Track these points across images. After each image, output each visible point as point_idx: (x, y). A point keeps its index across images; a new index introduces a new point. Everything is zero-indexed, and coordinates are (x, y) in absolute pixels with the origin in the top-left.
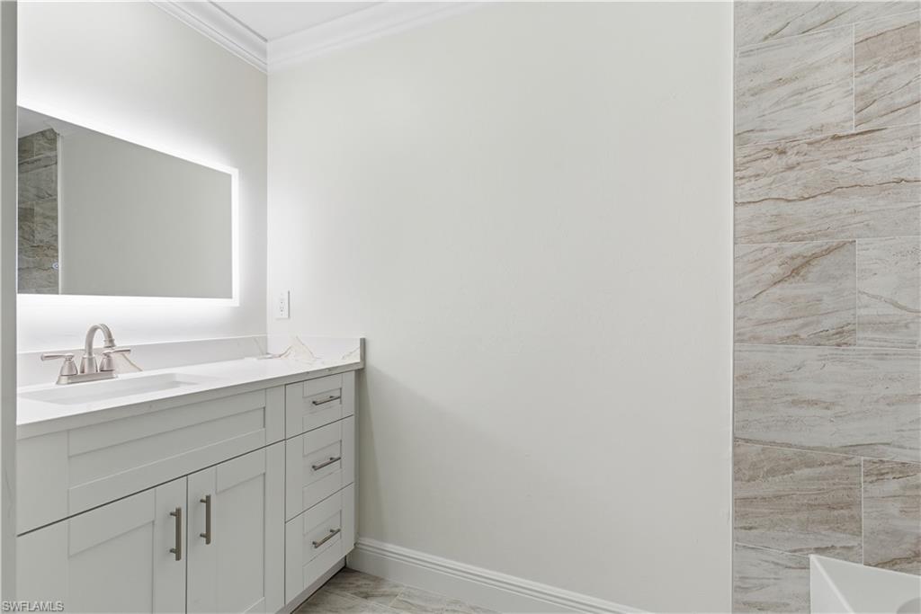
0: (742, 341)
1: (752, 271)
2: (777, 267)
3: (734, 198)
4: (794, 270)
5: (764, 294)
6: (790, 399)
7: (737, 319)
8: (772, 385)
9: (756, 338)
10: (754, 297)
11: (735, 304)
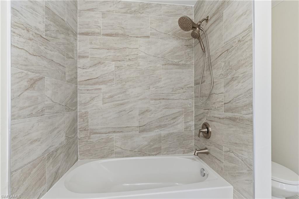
0: (14, 119)
1: (18, 83)
2: (26, 83)
3: (11, 42)
4: (31, 85)
5: (22, 95)
6: (30, 142)
7: (12, 107)
8: (25, 138)
9: (19, 117)
10: (19, 96)
11: (11, 99)
